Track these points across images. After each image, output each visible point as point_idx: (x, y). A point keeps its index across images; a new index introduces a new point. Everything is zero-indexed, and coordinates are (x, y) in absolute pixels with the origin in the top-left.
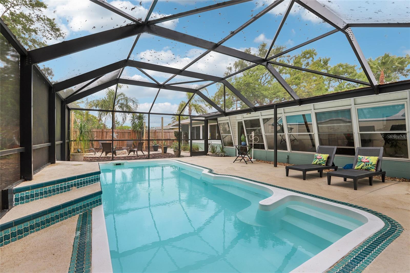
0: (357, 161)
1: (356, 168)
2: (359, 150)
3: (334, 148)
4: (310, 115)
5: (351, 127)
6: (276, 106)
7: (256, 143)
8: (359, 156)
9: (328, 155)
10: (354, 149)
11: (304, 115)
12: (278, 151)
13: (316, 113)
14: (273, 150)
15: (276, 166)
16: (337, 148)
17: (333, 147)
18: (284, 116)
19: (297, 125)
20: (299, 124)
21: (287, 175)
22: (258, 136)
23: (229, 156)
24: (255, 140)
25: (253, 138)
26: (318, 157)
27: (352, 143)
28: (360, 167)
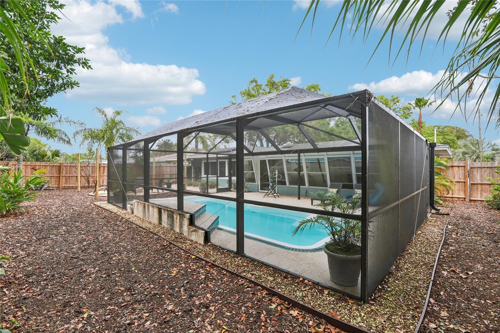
0: (354, 193)
1: (354, 197)
2: (356, 186)
3: (340, 185)
4: (323, 159)
5: (351, 169)
6: (300, 151)
7: (279, 179)
8: (355, 190)
9: (337, 189)
10: (352, 185)
11: (318, 159)
12: (301, 186)
13: (328, 158)
14: (297, 186)
15: (299, 199)
16: (343, 184)
17: (340, 183)
18: (303, 158)
19: (310, 163)
20: (311, 162)
21: (312, 205)
22: (281, 174)
23: (251, 192)
24: (279, 177)
25: (277, 176)
26: (331, 191)
27: (351, 181)
28: (356, 197)
